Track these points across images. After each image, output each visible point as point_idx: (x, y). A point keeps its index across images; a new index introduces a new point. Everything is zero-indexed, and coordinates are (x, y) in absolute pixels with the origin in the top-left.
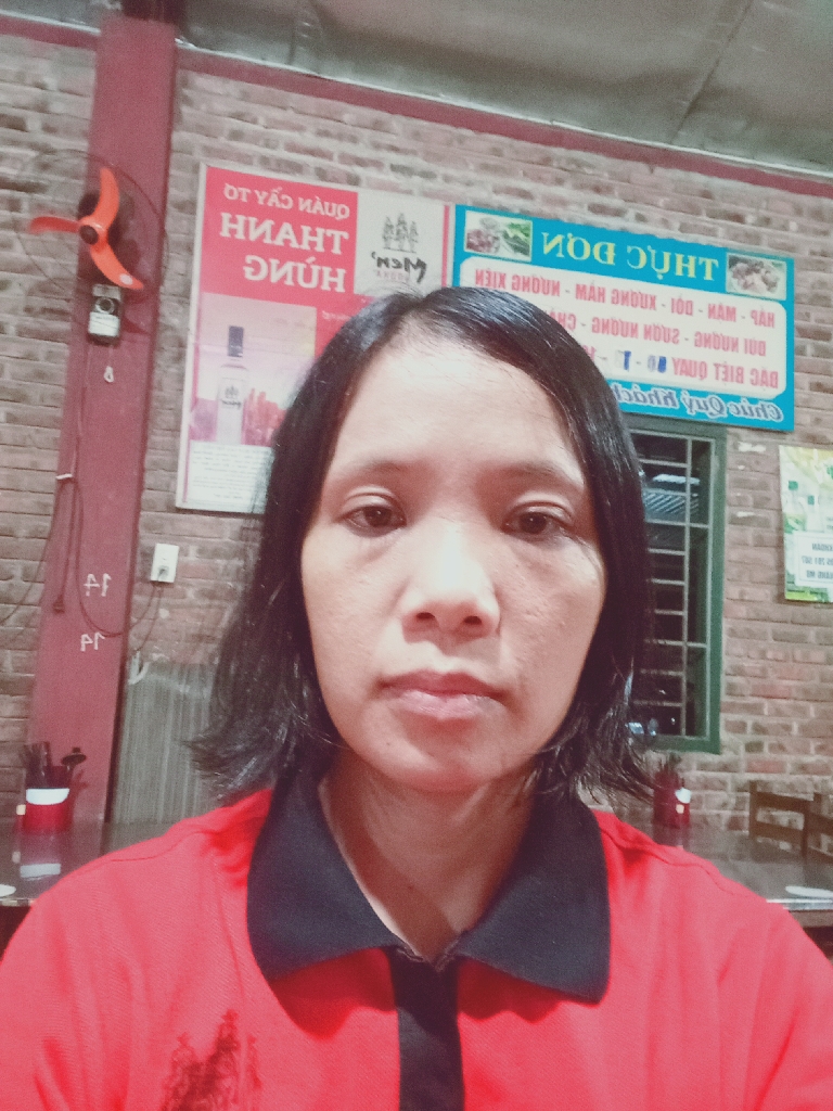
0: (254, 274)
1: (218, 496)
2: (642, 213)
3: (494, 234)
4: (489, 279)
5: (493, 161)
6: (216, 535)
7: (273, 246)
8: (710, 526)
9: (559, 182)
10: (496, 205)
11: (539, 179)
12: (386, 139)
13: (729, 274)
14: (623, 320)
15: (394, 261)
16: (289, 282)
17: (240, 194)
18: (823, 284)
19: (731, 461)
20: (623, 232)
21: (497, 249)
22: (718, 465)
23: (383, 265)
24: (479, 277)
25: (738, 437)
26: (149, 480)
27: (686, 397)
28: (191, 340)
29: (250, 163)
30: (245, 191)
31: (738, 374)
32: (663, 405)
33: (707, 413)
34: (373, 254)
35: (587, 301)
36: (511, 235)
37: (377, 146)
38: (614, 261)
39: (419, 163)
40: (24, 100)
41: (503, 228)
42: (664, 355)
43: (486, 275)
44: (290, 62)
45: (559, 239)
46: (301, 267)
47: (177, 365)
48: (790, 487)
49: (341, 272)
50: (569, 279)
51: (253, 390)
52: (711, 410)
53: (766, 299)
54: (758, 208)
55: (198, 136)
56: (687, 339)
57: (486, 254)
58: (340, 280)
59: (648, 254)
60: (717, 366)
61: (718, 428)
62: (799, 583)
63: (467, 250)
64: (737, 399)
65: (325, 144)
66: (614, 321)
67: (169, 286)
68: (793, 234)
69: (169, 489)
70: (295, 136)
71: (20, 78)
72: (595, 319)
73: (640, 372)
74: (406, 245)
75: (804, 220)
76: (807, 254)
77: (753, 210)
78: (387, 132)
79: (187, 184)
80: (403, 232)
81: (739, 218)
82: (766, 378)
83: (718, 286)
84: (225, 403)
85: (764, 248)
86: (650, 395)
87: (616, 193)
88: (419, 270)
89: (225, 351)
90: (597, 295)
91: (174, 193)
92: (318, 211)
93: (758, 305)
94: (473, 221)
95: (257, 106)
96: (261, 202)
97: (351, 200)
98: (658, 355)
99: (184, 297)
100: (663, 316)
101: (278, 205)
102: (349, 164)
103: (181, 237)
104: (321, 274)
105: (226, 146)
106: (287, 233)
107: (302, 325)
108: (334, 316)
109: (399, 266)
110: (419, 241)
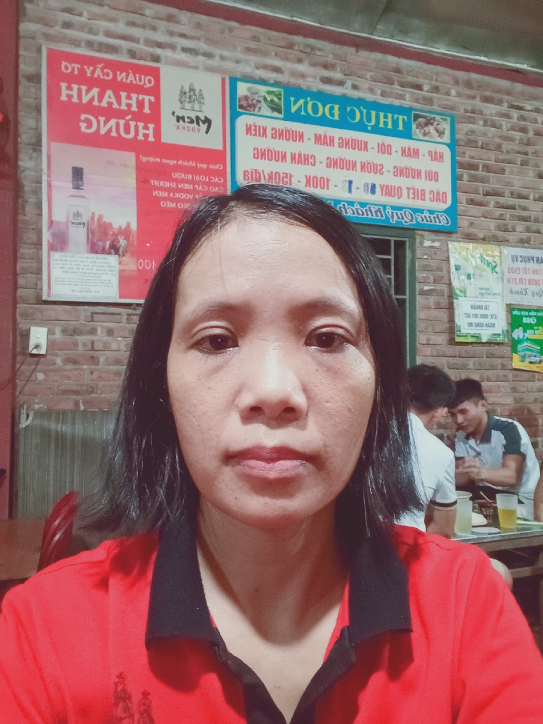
0: (88, 128)
1: (74, 291)
2: (356, 83)
3: (258, 99)
4: (255, 130)
5: (253, 45)
6: (73, 319)
7: (99, 107)
8: (407, 297)
9: (300, 61)
10: (257, 77)
11: (287, 59)
12: (177, 28)
13: (414, 126)
14: (348, 158)
15: (188, 117)
16: (114, 134)
17: (73, 69)
18: (473, 132)
19: (419, 253)
20: (344, 96)
21: (260, 109)
22: (411, 256)
23: (181, 121)
24: (248, 130)
25: (422, 236)
26: (21, 281)
27: (390, 211)
28: (44, 178)
29: (79, 46)
30: (77, 66)
31: (421, 195)
32: (375, 217)
33: (403, 221)
34: (173, 113)
35: (322, 146)
36: (269, 99)
37: (171, 34)
38: (339, 115)
39: (202, 46)
41: (263, 94)
42: (374, 183)
43: (253, 128)
45: (301, 102)
46: (122, 122)
47: (35, 197)
48: (457, 269)
49: (151, 126)
50: (310, 130)
51: (93, 213)
52: (405, 219)
53: (438, 143)
54: (431, 80)
55: (38, 26)
56: (388, 171)
57: (252, 113)
58: (151, 132)
59: (361, 113)
60: (408, 189)
61: (410, 231)
62: (464, 331)
63: (238, 110)
64: (421, 211)
65: (133, 32)
66: (340, 160)
67: (25, 138)
68: (453, 99)
69: (37, 288)
70: (111, 26)
72: (328, 158)
73: (359, 195)
74: (197, 107)
75: (460, 89)
76: (462, 111)
77: (427, 81)
78: (178, 22)
79: (34, 62)
80: (194, 97)
81: (419, 87)
82: (438, 197)
83: (407, 134)
84: (73, 223)
85: (436, 108)
86: (366, 210)
87: (338, 69)
88: (206, 124)
89: (70, 185)
90: (328, 141)
91: (24, 68)
92: (131, 81)
93: (432, 147)
94: (243, 89)
96: (89, 75)
97: (155, 73)
98: (370, 182)
99: (37, 146)
100: (372, 156)
101: (102, 77)
102: (152, 47)
103: (31, 101)
104: (137, 128)
105: (60, 33)
106: (110, 97)
107: (126, 166)
108: (147, 159)
109: (192, 122)
110: (205, 103)
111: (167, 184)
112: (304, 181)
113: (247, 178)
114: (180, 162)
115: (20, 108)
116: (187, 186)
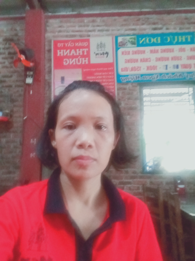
0: (66, 63)
2: (168, 27)
3: (126, 42)
4: (125, 53)
7: (70, 56)
9: (143, 24)
11: (137, 25)
12: (96, 24)
14: (165, 57)
15: (100, 53)
16: (74, 64)
17: (61, 46)
20: (162, 33)
21: (127, 45)
24: (123, 53)
28: (52, 81)
29: (64, 37)
30: (62, 44)
32: (179, 78)
33: (193, 78)
34: (95, 53)
36: (131, 40)
37: (94, 26)
38: (161, 41)
39: (105, 28)
41: (128, 39)
42: (177, 64)
44: (73, 11)
45: (144, 39)
46: (77, 59)
49: (87, 59)
50: (148, 49)
55: (51, 34)
56: (184, 59)
57: (124, 47)
58: (87, 61)
59: (170, 38)
63: (119, 47)
65: (81, 29)
66: (162, 58)
70: (73, 29)
72: (156, 58)
73: (171, 70)
74: (103, 49)
78: (96, 22)
80: (102, 46)
83: (192, 42)
86: (175, 76)
87: (160, 24)
88: (107, 54)
89: (60, 83)
90: (156, 52)
92: (80, 45)
94: (120, 39)
95: (64, 24)
96: (66, 46)
97: (88, 41)
100: (176, 53)
101: (70, 46)
102: (87, 32)
104: (82, 60)
105: (57, 34)
106: (73, 52)
107: (78, 73)
108: (86, 70)
109: (101, 54)
110: (106, 47)
111: (93, 77)
112: (146, 68)
113: (122, 71)
114: (97, 69)
116: (100, 77)
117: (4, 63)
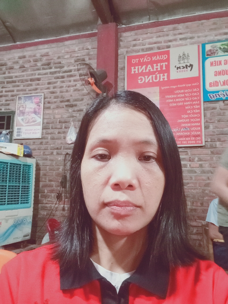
0: (141, 81)
3: (216, 49)
4: (215, 64)
5: (213, 27)
7: (145, 72)
10: (216, 40)
12: (178, 32)
15: (182, 66)
16: (151, 81)
17: (136, 61)
21: (217, 53)
23: (179, 69)
24: (212, 64)
29: (139, 52)
30: (137, 59)
34: (175, 66)
36: (222, 48)
37: (175, 35)
39: (189, 35)
40: (84, 54)
41: (219, 46)
43: (214, 62)
44: (149, 20)
46: (154, 76)
49: (166, 74)
55: (124, 49)
57: (214, 56)
58: (166, 77)
63: (206, 57)
65: (159, 39)
71: (83, 49)
74: (186, 61)
78: (178, 29)
79: (123, 63)
80: (185, 57)
88: (191, 67)
91: (120, 66)
92: (158, 59)
94: (208, 47)
95: (139, 36)
96: (142, 61)
97: (168, 53)
101: (146, 61)
102: (167, 43)
103: (122, 77)
104: (160, 76)
105: (132, 49)
106: (150, 68)
107: (155, 92)
108: (164, 88)
109: (184, 68)
110: (190, 58)
111: (173, 96)
113: (211, 86)
114: (178, 86)
115: (118, 80)
116: (182, 95)
117: (76, 85)
